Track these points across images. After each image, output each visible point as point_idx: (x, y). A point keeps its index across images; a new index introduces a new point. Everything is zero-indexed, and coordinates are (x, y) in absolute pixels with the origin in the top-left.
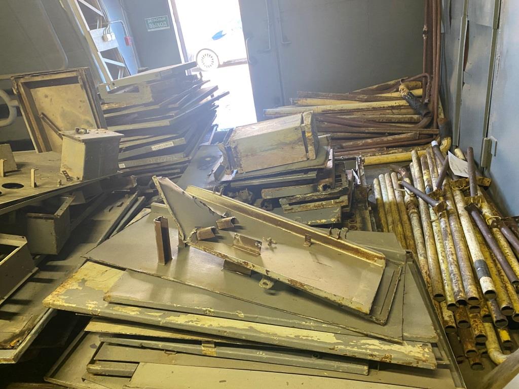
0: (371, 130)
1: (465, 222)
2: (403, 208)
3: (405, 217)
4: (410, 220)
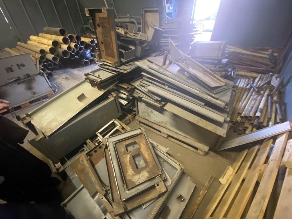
0: (248, 63)
1: (264, 98)
2: (244, 90)
3: (243, 92)
4: (244, 93)
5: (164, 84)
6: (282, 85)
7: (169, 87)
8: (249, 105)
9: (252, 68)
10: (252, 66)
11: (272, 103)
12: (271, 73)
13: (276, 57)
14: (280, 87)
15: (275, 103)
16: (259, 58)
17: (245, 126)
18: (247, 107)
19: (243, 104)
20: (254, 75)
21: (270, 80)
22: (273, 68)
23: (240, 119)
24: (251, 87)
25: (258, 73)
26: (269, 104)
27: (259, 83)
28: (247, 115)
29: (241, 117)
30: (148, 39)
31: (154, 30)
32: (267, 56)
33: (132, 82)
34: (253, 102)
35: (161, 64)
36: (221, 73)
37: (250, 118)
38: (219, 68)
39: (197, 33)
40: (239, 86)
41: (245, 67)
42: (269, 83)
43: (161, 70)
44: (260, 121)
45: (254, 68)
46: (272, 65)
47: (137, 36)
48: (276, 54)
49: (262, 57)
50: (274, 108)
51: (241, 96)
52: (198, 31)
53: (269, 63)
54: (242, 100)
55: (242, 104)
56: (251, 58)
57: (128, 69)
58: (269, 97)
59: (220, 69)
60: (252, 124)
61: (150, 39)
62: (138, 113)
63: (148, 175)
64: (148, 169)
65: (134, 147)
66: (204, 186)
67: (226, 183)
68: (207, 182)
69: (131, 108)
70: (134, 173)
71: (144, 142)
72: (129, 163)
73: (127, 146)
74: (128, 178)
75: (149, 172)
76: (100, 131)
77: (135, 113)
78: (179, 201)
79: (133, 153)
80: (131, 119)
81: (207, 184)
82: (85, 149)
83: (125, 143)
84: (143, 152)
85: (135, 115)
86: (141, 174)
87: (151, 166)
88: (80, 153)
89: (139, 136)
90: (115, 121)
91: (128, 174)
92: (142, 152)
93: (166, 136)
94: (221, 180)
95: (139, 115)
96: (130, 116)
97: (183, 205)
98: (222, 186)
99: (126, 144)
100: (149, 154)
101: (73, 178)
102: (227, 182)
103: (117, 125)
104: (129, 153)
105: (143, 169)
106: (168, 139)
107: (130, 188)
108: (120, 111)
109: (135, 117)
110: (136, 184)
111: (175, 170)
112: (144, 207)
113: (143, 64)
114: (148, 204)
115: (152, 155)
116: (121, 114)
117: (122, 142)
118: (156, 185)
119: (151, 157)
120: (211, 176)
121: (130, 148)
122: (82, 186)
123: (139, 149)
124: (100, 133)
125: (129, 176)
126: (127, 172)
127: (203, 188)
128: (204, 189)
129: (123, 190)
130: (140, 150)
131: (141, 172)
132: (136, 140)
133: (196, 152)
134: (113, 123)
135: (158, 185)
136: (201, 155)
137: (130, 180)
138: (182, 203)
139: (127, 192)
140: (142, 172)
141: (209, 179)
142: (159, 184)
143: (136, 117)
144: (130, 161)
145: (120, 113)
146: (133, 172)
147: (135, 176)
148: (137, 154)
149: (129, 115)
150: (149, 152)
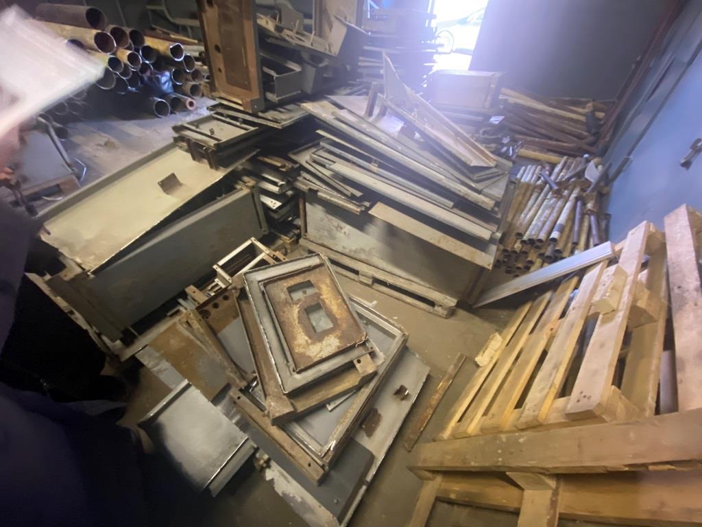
0: (543, 131)
1: (569, 205)
2: (531, 188)
3: (528, 194)
4: (531, 195)
5: (369, 160)
6: (606, 179)
7: (381, 166)
8: (539, 218)
9: (550, 142)
10: (550, 138)
11: (583, 215)
12: (586, 156)
13: (600, 120)
14: (602, 184)
15: (588, 214)
16: (566, 122)
17: (529, 259)
18: (534, 223)
19: (528, 216)
20: (553, 157)
21: (584, 167)
22: (592, 144)
23: (520, 246)
24: (546, 182)
25: (562, 154)
26: (578, 216)
27: (562, 174)
28: (534, 237)
29: (523, 242)
30: (330, 51)
31: (344, 31)
32: (583, 118)
33: (294, 154)
34: (547, 212)
35: (362, 113)
36: (488, 145)
37: (538, 244)
38: (484, 133)
39: (440, 49)
40: (523, 180)
41: (537, 139)
42: (580, 174)
43: (364, 126)
44: (557, 248)
45: (554, 143)
46: (591, 139)
47: (303, 41)
48: (601, 115)
49: (572, 120)
50: (586, 224)
51: (524, 202)
52: (442, 45)
53: (585, 134)
54: (527, 209)
55: (526, 216)
56: (549, 120)
57: (285, 120)
58: (579, 203)
59: (486, 136)
60: (541, 255)
61: (336, 50)
62: (306, 231)
63: (338, 344)
64: (338, 333)
65: (305, 292)
66: (445, 372)
67: (489, 364)
68: (452, 367)
69: (290, 219)
70: (309, 341)
71: (328, 281)
72: (297, 322)
73: (291, 290)
74: (297, 351)
75: (340, 338)
76: (222, 262)
77: (298, 231)
78: (398, 399)
79: (306, 302)
80: (288, 247)
81: (451, 369)
82: (181, 309)
83: (285, 284)
84: (326, 301)
85: (299, 236)
86: (324, 342)
87: (344, 326)
88: (169, 318)
89: (317, 270)
90: (255, 242)
91: (296, 342)
92: (324, 302)
93: (370, 282)
94: (478, 359)
95: (308, 237)
96: (286, 238)
97: (406, 406)
98: (480, 369)
99: (289, 285)
100: (339, 305)
101: (160, 371)
102: (490, 361)
103: (261, 252)
104: (296, 304)
105: (327, 333)
106: (374, 287)
107: (302, 367)
108: (264, 224)
109: (297, 241)
110: (315, 360)
111: (391, 340)
112: (330, 408)
113: (320, 109)
114: (338, 402)
115: (345, 307)
116: (265, 231)
117: (279, 283)
118: (355, 362)
119: (343, 310)
120: (459, 354)
121: (298, 295)
122: (186, 382)
123: (318, 295)
124: (223, 267)
125: (299, 346)
126: (294, 338)
127: (444, 376)
128: (446, 377)
129: (288, 373)
130: (321, 297)
131: (324, 338)
132: (311, 277)
133: (431, 311)
134: (252, 245)
135: (359, 361)
136: (440, 316)
137: (303, 355)
138: (404, 402)
139: (297, 376)
140: (326, 338)
141: (455, 361)
142: (361, 359)
143: (302, 241)
144: (299, 317)
145: (263, 229)
146: (307, 338)
147: (311, 347)
148: (313, 304)
149: (282, 236)
150: (340, 300)
